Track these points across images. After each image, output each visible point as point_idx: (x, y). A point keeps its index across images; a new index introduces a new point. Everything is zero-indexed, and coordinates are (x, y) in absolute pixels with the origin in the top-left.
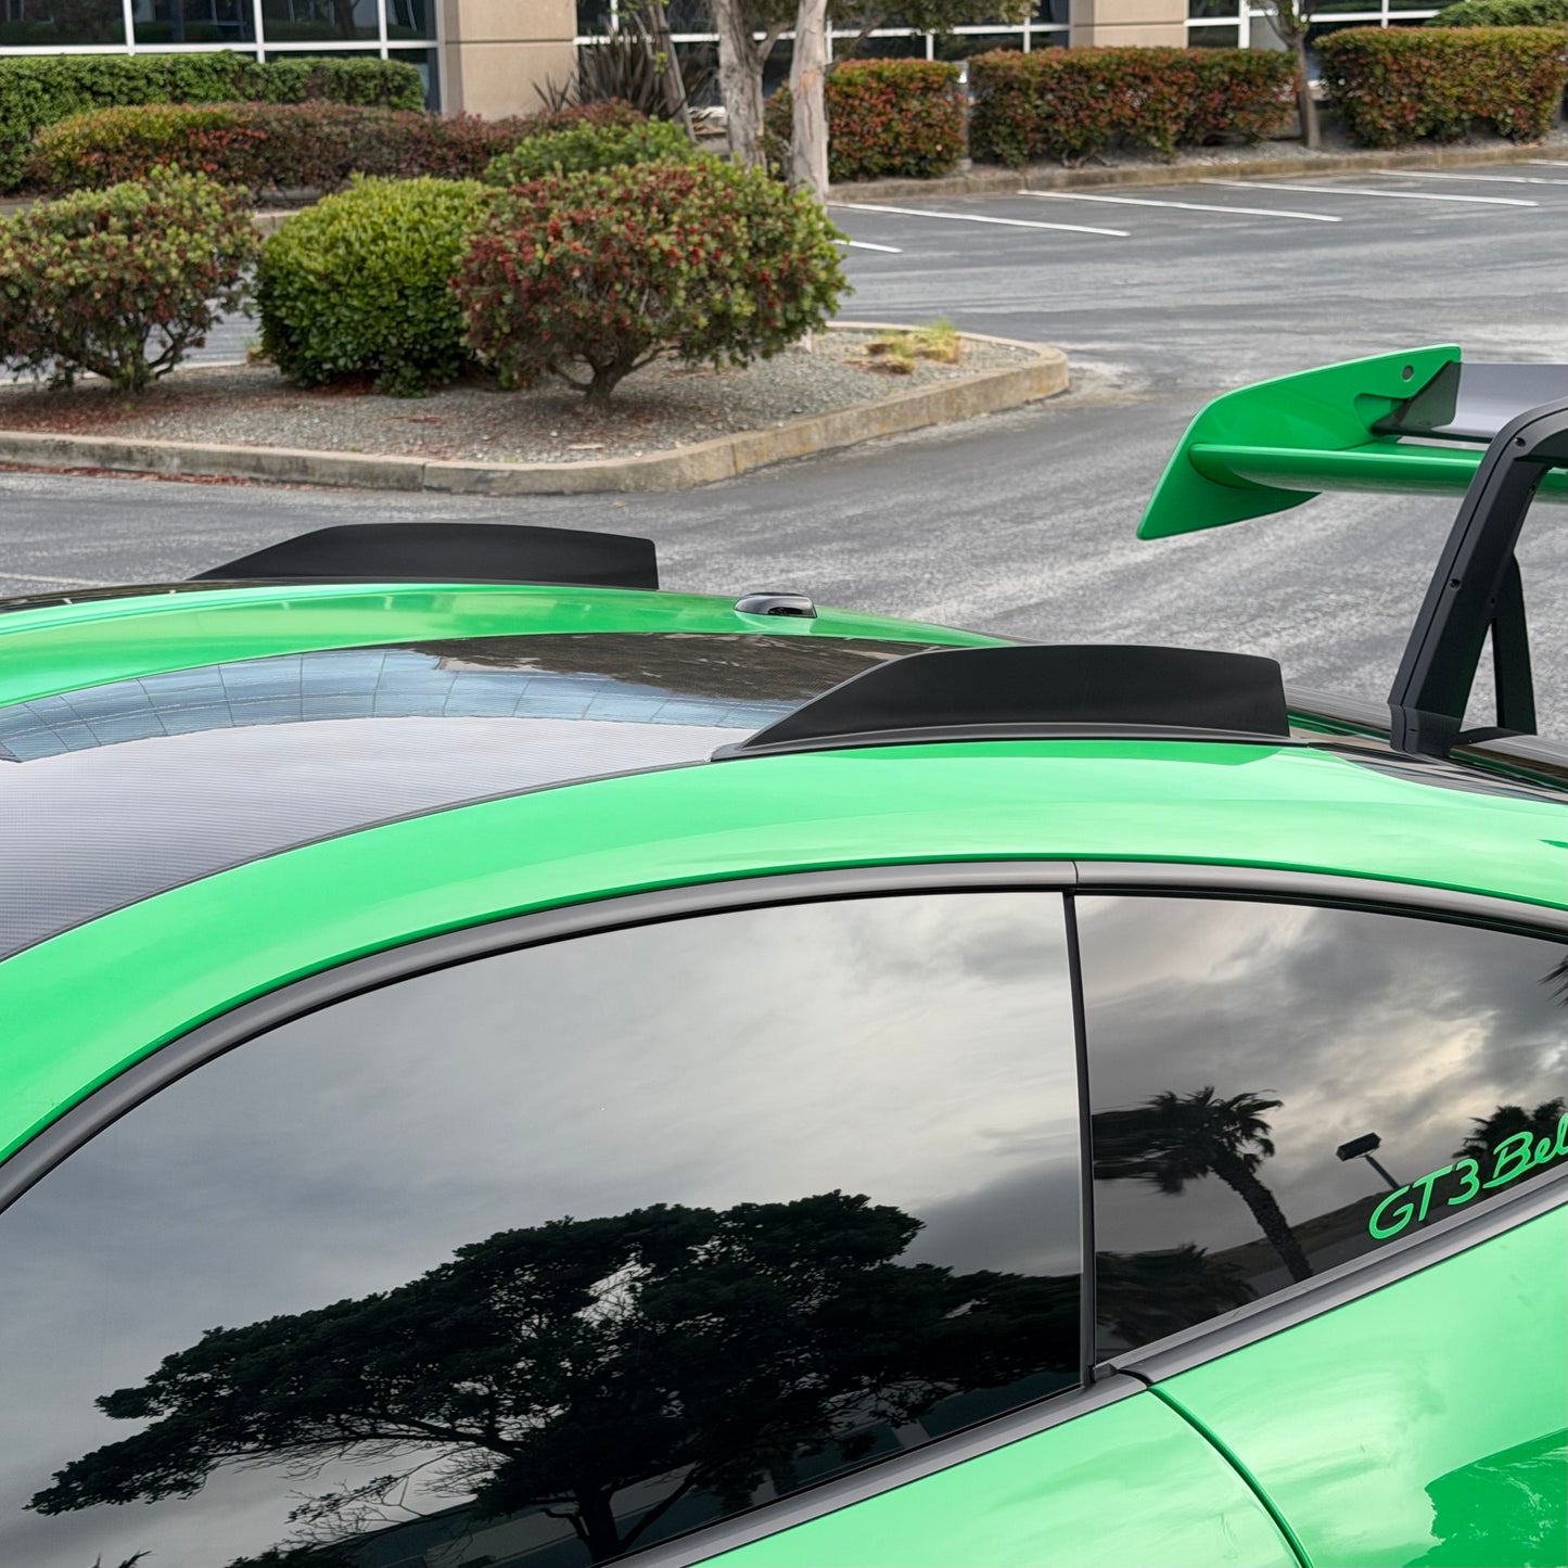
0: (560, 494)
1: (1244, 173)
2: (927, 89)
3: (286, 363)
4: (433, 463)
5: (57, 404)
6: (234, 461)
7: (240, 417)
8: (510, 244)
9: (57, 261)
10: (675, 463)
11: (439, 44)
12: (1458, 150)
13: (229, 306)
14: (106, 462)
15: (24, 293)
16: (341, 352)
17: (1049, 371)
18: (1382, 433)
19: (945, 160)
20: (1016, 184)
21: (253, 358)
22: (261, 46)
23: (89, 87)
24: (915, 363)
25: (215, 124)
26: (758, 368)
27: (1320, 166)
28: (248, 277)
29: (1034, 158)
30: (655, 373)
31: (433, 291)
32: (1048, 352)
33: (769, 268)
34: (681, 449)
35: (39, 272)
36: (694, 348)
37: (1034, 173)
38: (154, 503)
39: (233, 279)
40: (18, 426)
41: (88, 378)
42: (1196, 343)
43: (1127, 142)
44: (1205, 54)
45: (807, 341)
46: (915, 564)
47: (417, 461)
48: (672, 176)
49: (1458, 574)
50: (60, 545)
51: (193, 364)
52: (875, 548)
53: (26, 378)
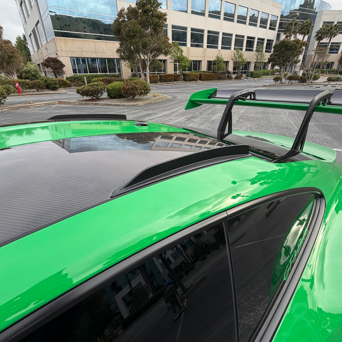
0: (130, 106)
1: (178, 83)
2: (156, 77)
3: (109, 96)
4: (120, 104)
5: (92, 100)
6: (105, 104)
7: (106, 101)
8: (125, 86)
9: (91, 88)
10: (139, 104)
11: (121, 73)
12: (192, 82)
13: (105, 92)
14: (96, 104)
15: (88, 91)
16: (113, 95)
17: (166, 97)
18: (209, 97)
19: (158, 82)
20: (162, 84)
21: (107, 96)
22: (108, 73)
23: (96, 76)
24: (157, 96)
25: (105, 79)
26: (145, 96)
27: (183, 82)
28: (106, 90)
29: (164, 82)
30: (137, 97)
31: (120, 90)
32: (166, 95)
33: (145, 88)
34: (139, 103)
35: (89, 89)
36: (140, 95)
37: (164, 83)
38: (99, 107)
39: (105, 90)
40: (89, 102)
41: (94, 98)
42: (176, 95)
43: (170, 81)
44: (175, 74)
45: (148, 94)
46: (157, 111)
47: (119, 104)
48: (137, 81)
49: (226, 114)
50: (91, 111)
51: (102, 97)
52: (154, 110)
53: (90, 98)
